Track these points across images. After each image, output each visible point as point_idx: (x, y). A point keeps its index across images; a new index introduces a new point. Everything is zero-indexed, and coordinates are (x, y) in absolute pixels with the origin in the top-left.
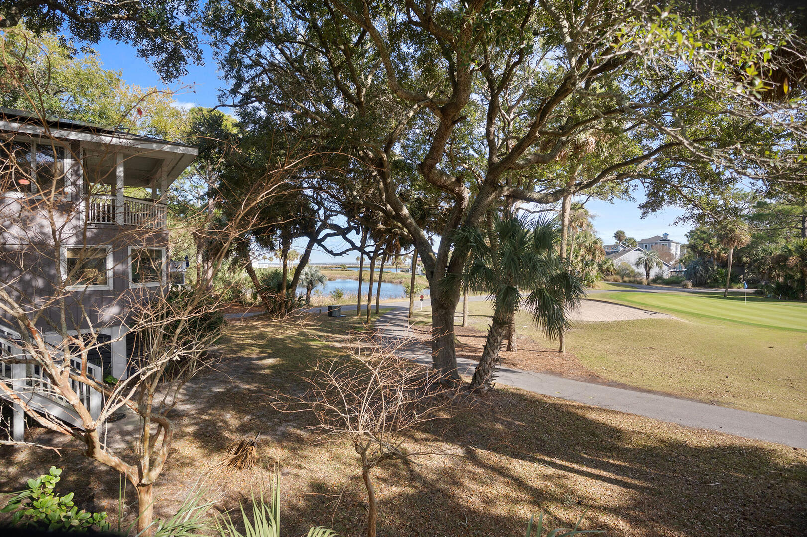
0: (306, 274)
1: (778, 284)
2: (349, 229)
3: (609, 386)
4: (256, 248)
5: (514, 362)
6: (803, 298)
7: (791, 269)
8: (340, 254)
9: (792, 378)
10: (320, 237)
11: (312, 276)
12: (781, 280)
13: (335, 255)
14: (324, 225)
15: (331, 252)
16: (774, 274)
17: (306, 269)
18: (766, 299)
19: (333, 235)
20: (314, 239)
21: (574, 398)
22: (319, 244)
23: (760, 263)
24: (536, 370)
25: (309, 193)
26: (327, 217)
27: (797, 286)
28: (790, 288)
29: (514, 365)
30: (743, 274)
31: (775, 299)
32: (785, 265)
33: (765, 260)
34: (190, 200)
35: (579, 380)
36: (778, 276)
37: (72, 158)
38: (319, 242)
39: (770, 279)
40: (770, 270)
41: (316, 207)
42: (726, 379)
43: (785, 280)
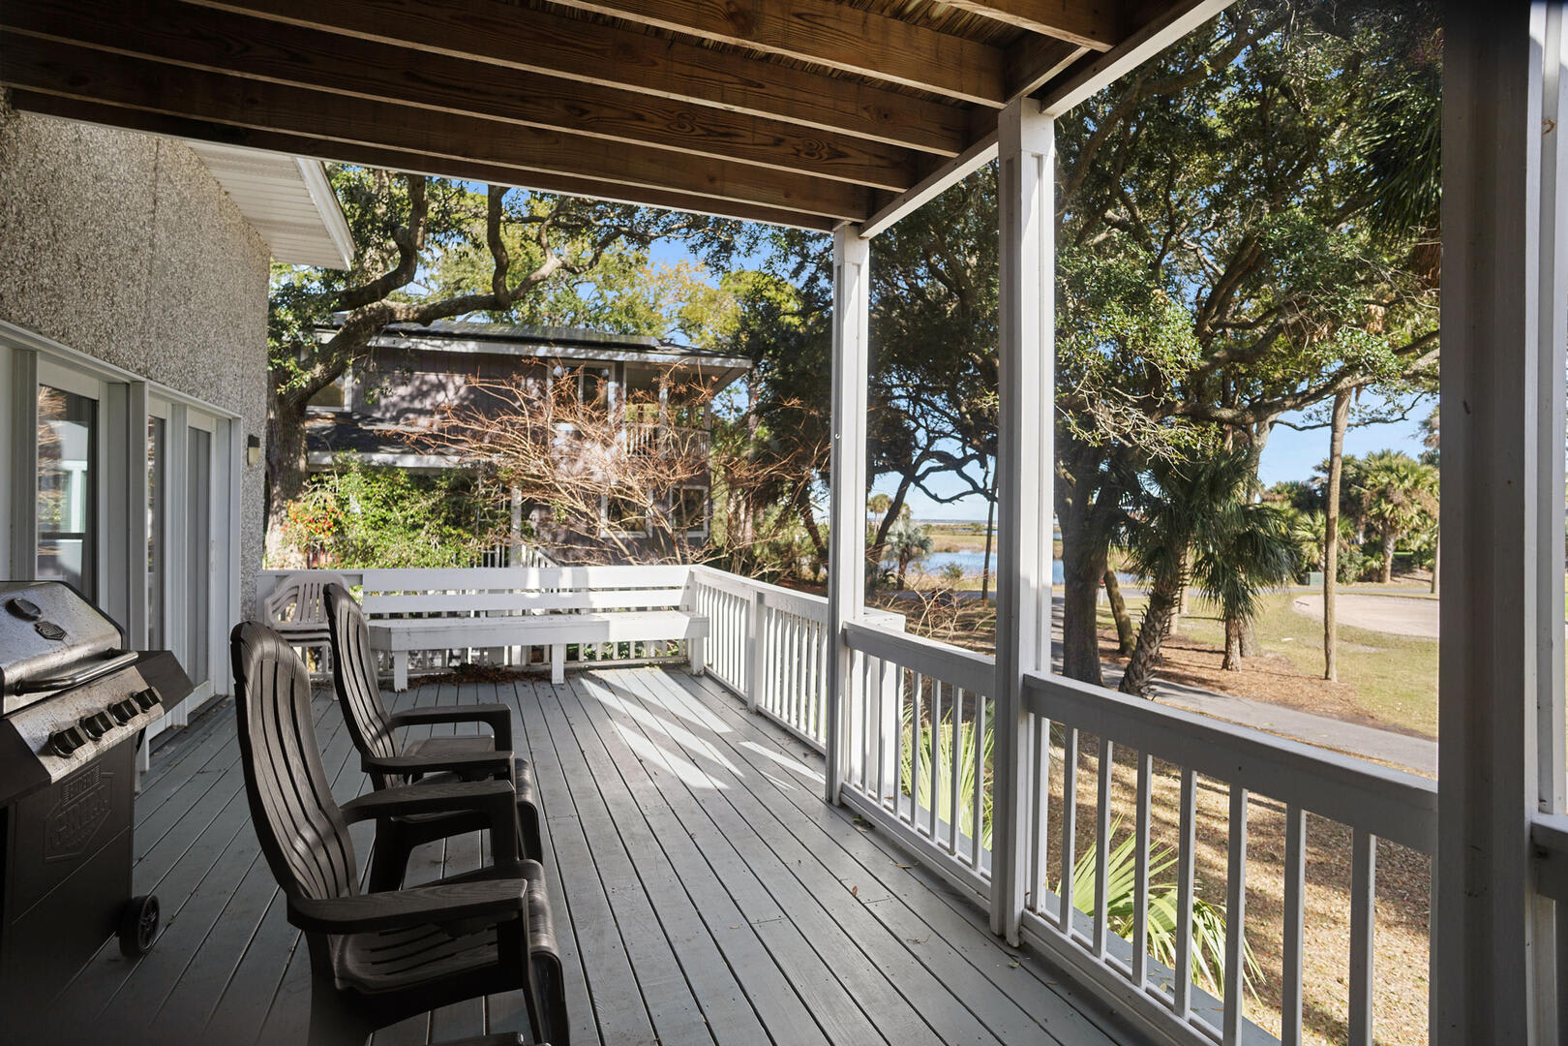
0: (900, 535)
2: (966, 460)
3: (1385, 730)
4: (820, 489)
5: (1226, 684)
8: (950, 500)
10: (919, 473)
11: (909, 537)
13: (942, 501)
14: (927, 454)
15: (935, 497)
17: (898, 526)
19: (938, 469)
20: (911, 477)
21: (1292, 732)
22: (918, 484)
24: (1259, 699)
25: (903, 403)
26: (931, 441)
29: (1223, 688)
34: (719, 411)
35: (1331, 717)
37: (616, 381)
38: (917, 481)
41: (913, 425)
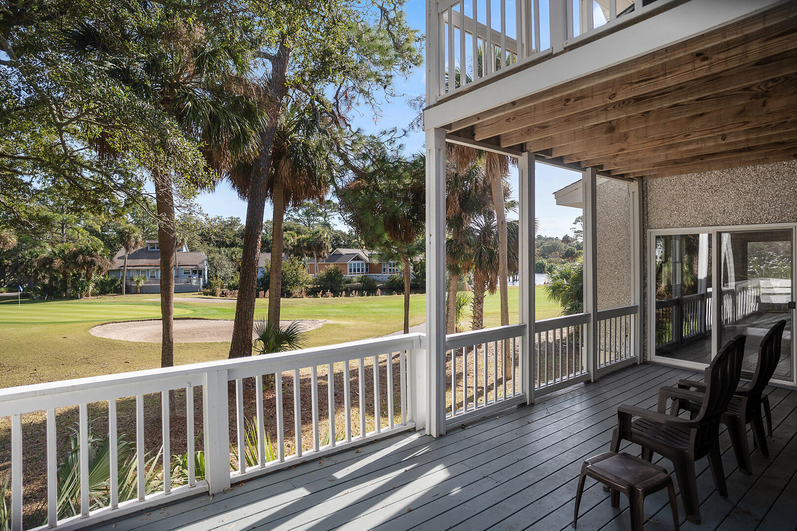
1: (44, 285)
6: (66, 296)
7: (56, 271)
9: (87, 356)
12: (47, 281)
16: (40, 276)
18: (33, 301)
23: (27, 266)
27: (61, 286)
28: (55, 288)
30: (4, 277)
31: (41, 300)
32: (50, 267)
33: (32, 263)
36: (44, 277)
39: (36, 281)
40: (36, 272)
42: (35, 372)
43: (50, 281)
